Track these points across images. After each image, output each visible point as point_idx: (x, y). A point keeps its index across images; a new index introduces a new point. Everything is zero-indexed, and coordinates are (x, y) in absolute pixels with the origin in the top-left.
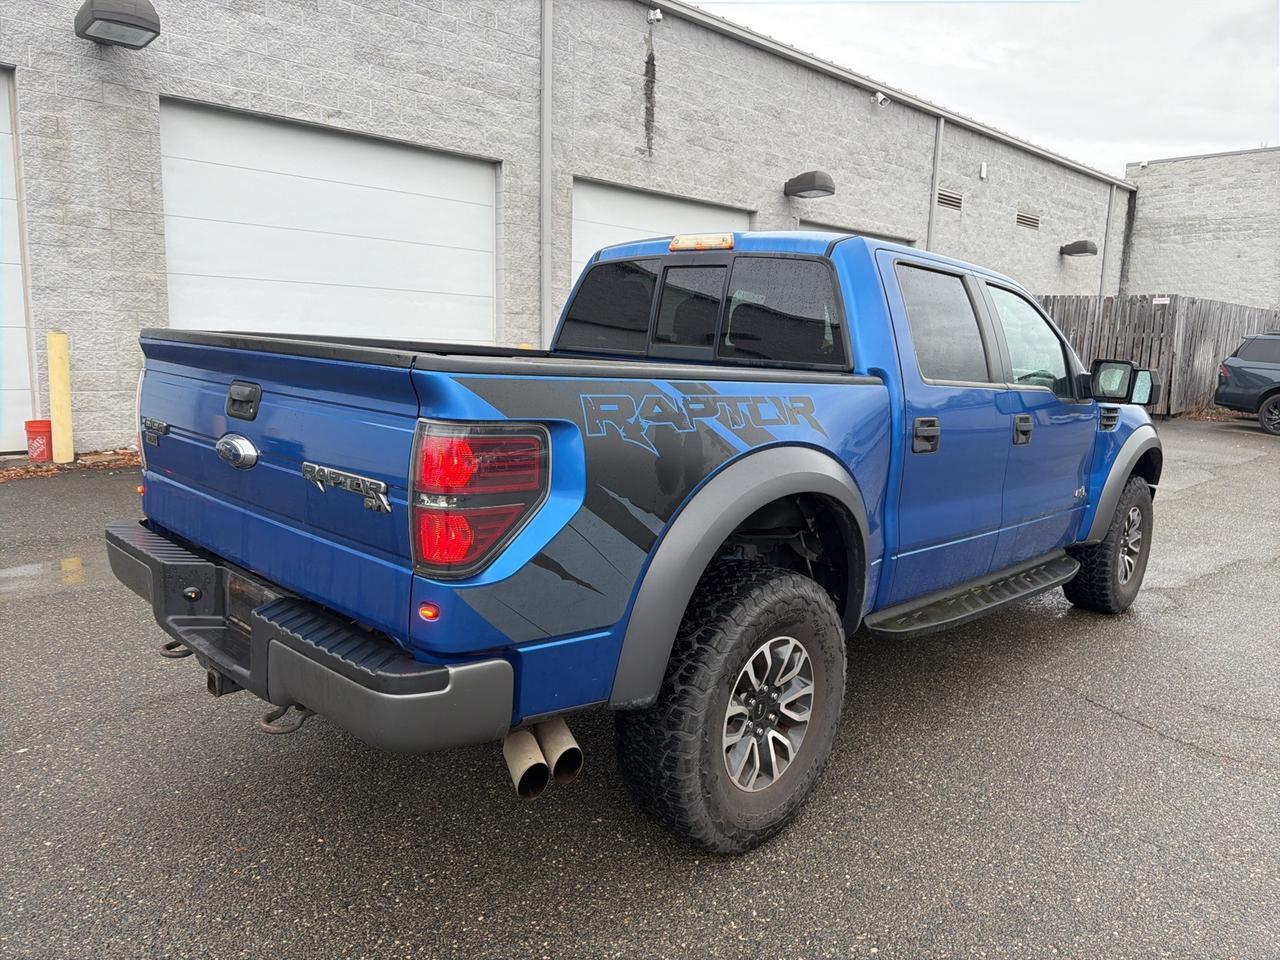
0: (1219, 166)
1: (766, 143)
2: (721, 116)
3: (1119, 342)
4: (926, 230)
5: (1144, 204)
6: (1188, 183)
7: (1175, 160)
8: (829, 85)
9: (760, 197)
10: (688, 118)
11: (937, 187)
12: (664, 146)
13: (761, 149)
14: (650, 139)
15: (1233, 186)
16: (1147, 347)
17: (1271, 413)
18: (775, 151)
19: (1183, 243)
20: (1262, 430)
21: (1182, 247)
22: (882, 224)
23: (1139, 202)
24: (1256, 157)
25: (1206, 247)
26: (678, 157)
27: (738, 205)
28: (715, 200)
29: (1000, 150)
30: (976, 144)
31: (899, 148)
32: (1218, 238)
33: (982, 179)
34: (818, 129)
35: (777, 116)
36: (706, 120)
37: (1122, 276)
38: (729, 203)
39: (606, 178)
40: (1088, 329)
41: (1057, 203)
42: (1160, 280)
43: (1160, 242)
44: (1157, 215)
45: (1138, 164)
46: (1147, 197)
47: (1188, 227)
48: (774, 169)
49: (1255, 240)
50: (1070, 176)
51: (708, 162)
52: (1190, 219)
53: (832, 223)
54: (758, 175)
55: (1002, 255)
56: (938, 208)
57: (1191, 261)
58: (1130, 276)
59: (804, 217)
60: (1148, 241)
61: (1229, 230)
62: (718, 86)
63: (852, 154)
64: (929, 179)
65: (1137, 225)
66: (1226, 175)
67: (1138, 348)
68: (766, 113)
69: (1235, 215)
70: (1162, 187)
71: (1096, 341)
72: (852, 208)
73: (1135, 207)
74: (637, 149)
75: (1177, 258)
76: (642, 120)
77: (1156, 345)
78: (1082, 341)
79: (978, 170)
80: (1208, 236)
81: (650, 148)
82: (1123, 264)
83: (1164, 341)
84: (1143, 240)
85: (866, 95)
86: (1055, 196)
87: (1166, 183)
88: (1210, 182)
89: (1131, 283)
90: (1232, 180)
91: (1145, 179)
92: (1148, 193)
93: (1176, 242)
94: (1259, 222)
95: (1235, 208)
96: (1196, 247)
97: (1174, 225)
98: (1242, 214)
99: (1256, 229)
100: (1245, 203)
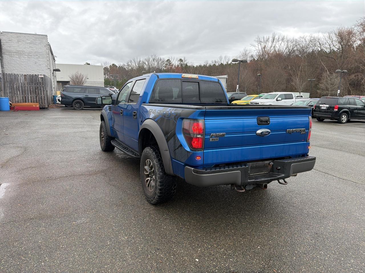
0: (25, 37)
3: (31, 88)
5: (4, 45)
6: (17, 40)
7: (11, 33)
15: (30, 43)
16: (39, 89)
17: (75, 105)
19: (19, 58)
20: (74, 109)
23: (2, 44)
24: (35, 36)
25: (26, 60)
32: (29, 58)
37: (2, 66)
40: (20, 84)
43: (12, 57)
44: (9, 49)
46: (4, 42)
47: (20, 53)
49: (39, 59)
52: (20, 51)
57: (22, 63)
60: (7, 56)
61: (32, 56)
65: (3, 51)
66: (27, 40)
67: (37, 89)
69: (32, 52)
70: (9, 40)
71: (24, 88)
75: (18, 62)
77: (42, 88)
78: (19, 88)
80: (26, 56)
82: (1, 63)
83: (44, 87)
88: (23, 41)
89: (5, 69)
90: (29, 41)
91: (3, 37)
92: (4, 41)
93: (17, 57)
94: (39, 54)
95: (32, 49)
96: (23, 59)
97: (15, 52)
98: (34, 51)
99: (39, 56)
100: (34, 48)
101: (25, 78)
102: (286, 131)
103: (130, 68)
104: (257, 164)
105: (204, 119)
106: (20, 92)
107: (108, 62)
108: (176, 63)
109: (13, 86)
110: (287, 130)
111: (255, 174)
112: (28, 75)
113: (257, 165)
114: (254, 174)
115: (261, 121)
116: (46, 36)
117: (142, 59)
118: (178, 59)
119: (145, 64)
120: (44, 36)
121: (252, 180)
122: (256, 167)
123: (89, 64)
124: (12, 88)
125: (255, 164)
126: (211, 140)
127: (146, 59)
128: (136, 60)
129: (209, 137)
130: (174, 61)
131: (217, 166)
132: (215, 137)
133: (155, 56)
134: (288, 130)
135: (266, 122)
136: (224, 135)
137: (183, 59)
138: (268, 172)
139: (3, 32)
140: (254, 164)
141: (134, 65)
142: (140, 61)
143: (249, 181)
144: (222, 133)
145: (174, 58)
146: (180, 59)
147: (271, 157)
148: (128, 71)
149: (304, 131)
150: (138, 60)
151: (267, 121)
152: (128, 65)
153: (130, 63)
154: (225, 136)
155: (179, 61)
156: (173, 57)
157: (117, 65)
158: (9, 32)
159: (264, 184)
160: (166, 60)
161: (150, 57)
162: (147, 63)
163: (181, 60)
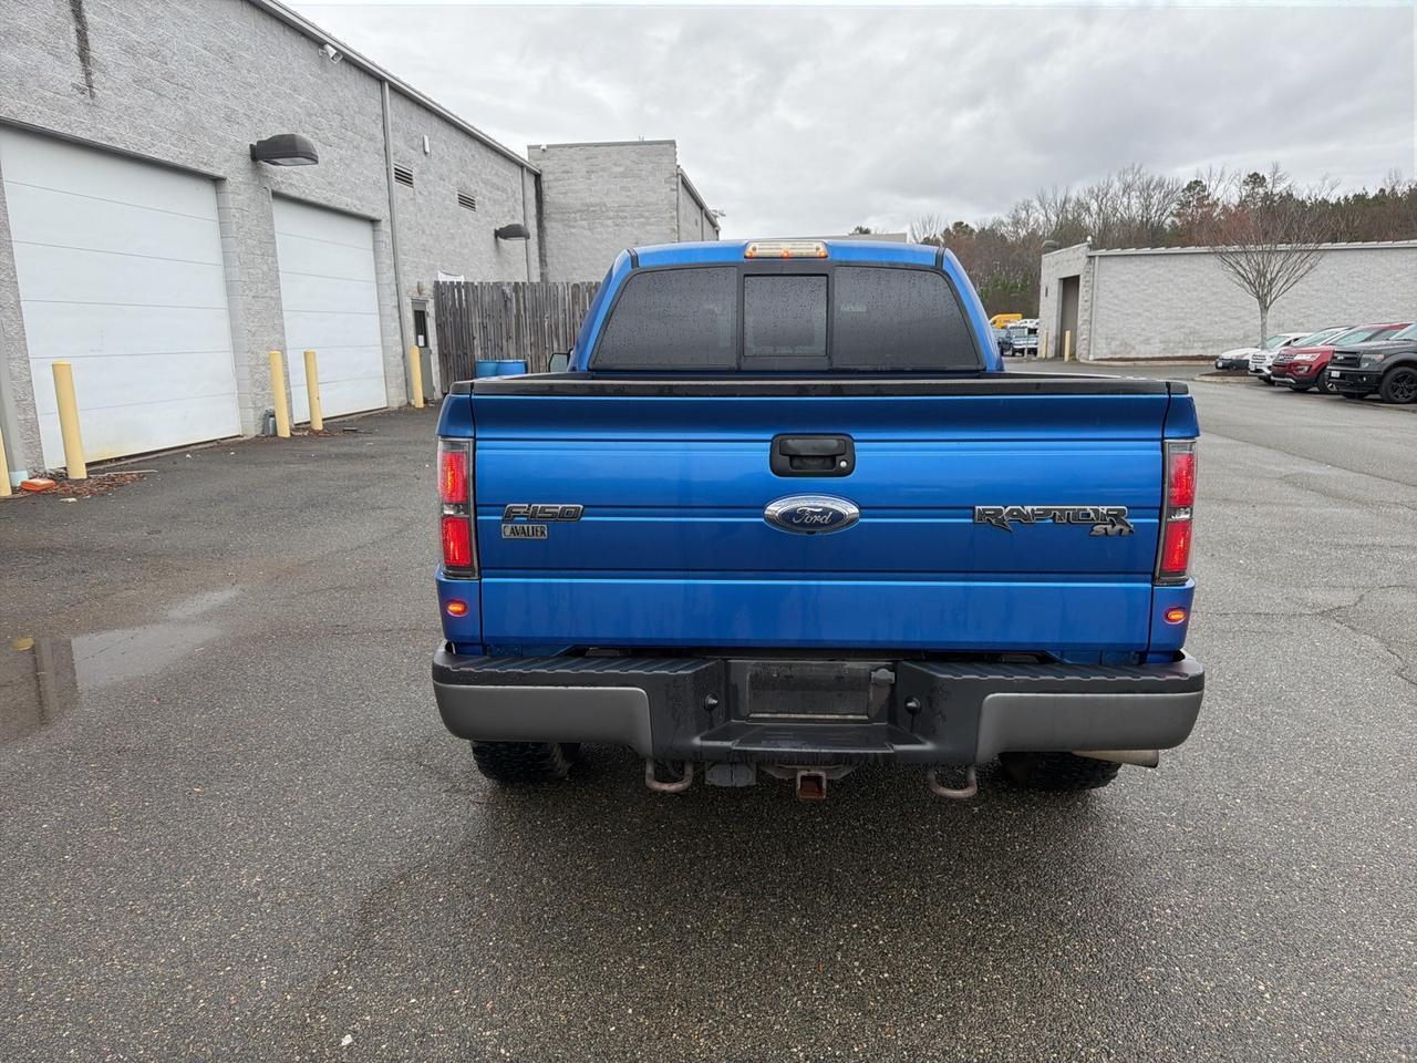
0: (608, 155)
1: (223, 93)
2: (166, 52)
4: (388, 208)
5: (549, 188)
6: (585, 170)
7: (571, 146)
8: (277, 29)
9: (226, 161)
10: (130, 50)
11: (393, 161)
12: (107, 85)
13: (219, 99)
14: (88, 74)
15: (624, 175)
18: (233, 104)
19: (590, 229)
21: (589, 233)
22: (350, 200)
23: (544, 186)
25: (608, 234)
26: (125, 101)
27: (204, 169)
28: (178, 162)
29: (436, 123)
30: (417, 113)
31: (352, 112)
32: (618, 225)
33: (426, 153)
34: (273, 81)
35: (229, 59)
36: (151, 55)
37: (541, 260)
38: (193, 166)
39: (39, 123)
40: (561, 316)
41: (486, 182)
42: (575, 265)
43: (570, 227)
44: (561, 199)
45: (539, 147)
46: (551, 180)
47: (592, 212)
48: (236, 127)
49: (648, 227)
50: (492, 156)
51: (162, 111)
52: (592, 205)
53: (303, 197)
54: (220, 133)
55: (453, 238)
56: (396, 185)
57: (598, 246)
58: (548, 260)
59: (276, 188)
60: (558, 226)
61: (626, 217)
62: (158, 12)
63: (310, 115)
64: (383, 149)
65: (547, 209)
66: (615, 165)
68: (216, 54)
69: (628, 204)
70: (563, 172)
72: (320, 179)
73: (541, 191)
74: (73, 85)
75: (586, 243)
76: (74, 46)
78: (557, 328)
79: (421, 143)
80: (609, 222)
81: (91, 87)
82: (540, 248)
84: (554, 224)
85: (314, 46)
86: (483, 176)
87: (567, 168)
88: (603, 170)
89: (550, 267)
90: (621, 169)
91: (546, 163)
92: (551, 177)
93: (583, 228)
94: (648, 211)
95: (628, 196)
96: (601, 233)
97: (579, 211)
98: (634, 202)
99: (648, 218)
100: (635, 192)
101: (574, 296)
102: (973, 517)
103: (1023, 233)
104: (790, 666)
105: (474, 437)
106: (559, 345)
107: (936, 218)
108: (1227, 193)
109: (542, 322)
110: (974, 508)
111: (786, 716)
112: (583, 283)
113: (795, 672)
114: (779, 716)
115: (792, 457)
116: (673, 143)
117: (1078, 191)
118: (1244, 176)
119: (1088, 209)
120: (664, 146)
121: (718, 744)
122: (788, 684)
123: (867, 232)
124: (538, 329)
125: (777, 666)
126: (508, 531)
127: (1091, 191)
128: (1050, 196)
129: (500, 518)
130: (1222, 186)
131: (578, 651)
132: (529, 522)
133: (1139, 171)
134: (977, 507)
135: (828, 462)
136: (576, 515)
137: (1265, 172)
138: (866, 717)
139: (549, 146)
140: (774, 665)
141: (1042, 219)
142: (1065, 203)
143: (697, 741)
144: (560, 506)
145: (1222, 174)
146: (1250, 176)
147: (872, 642)
148: (1012, 247)
149: (1116, 518)
150: (1060, 198)
151: (833, 458)
152: (1016, 222)
153: (1023, 214)
154: (583, 519)
155: (1248, 184)
156: (1217, 169)
157: (973, 225)
158: (564, 146)
159: (805, 773)
160: (1185, 186)
161: (1114, 178)
162: (1094, 206)
163: (1256, 179)
